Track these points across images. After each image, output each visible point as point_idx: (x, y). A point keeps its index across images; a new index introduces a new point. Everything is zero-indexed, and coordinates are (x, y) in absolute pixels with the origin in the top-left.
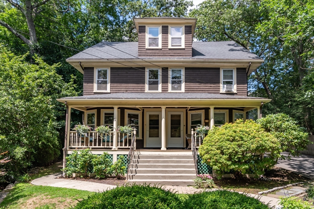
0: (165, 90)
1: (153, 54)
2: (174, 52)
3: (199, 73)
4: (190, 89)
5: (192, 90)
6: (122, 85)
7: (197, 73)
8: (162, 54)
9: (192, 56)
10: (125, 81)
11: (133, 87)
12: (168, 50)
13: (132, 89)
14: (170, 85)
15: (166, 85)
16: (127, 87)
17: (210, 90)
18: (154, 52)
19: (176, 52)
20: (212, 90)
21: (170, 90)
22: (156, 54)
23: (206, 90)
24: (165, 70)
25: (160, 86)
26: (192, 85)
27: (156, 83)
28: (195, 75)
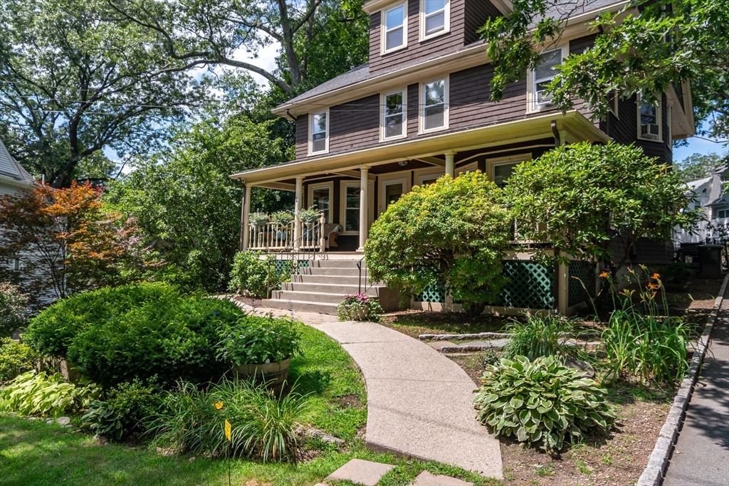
0: (413, 129)
1: (393, 63)
2: (430, 47)
3: (479, 77)
4: (459, 120)
5: (464, 119)
6: (347, 136)
7: (474, 79)
8: (409, 58)
9: (465, 44)
10: (350, 127)
11: (362, 136)
12: (419, 46)
13: (360, 141)
14: (422, 120)
15: (416, 120)
16: (353, 138)
17: (504, 111)
18: (394, 58)
19: (433, 46)
20: (507, 111)
21: (422, 130)
22: (399, 61)
23: (494, 113)
24: (413, 88)
25: (404, 124)
26: (464, 110)
27: (399, 120)
28: (470, 85)
